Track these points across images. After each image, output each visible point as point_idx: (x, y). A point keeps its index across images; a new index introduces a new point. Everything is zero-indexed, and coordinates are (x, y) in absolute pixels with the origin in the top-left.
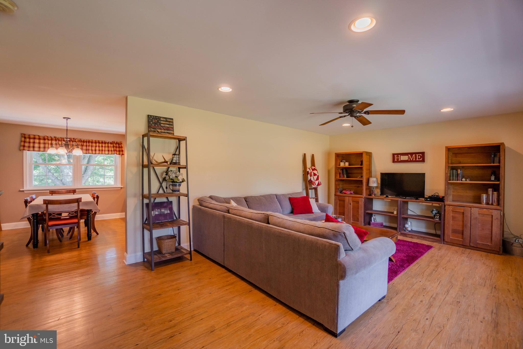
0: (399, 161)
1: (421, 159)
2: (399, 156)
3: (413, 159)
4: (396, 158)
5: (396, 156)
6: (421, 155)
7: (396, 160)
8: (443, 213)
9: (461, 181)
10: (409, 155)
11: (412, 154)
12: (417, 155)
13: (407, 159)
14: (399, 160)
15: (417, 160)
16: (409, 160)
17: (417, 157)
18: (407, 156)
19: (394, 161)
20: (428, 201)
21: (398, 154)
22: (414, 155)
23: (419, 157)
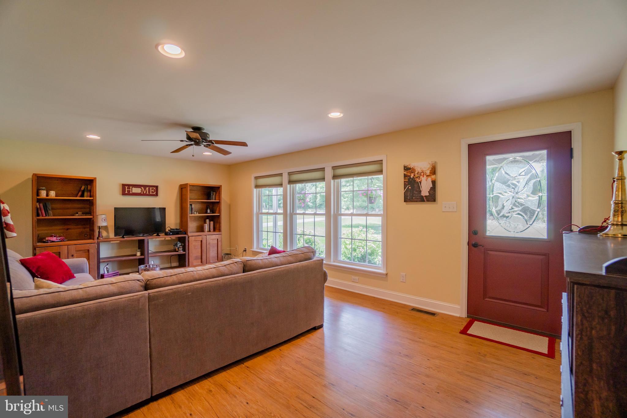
0: (130, 194)
1: (154, 193)
2: (131, 187)
3: (146, 192)
4: (126, 190)
5: (126, 187)
6: (154, 188)
7: (126, 192)
8: (187, 244)
9: (194, 214)
10: (142, 188)
11: (145, 187)
12: (151, 188)
13: (140, 192)
14: (131, 192)
15: (151, 193)
16: (142, 193)
17: (151, 191)
18: (140, 189)
19: (124, 194)
20: (171, 235)
21: (129, 186)
22: (147, 188)
23: (153, 191)
